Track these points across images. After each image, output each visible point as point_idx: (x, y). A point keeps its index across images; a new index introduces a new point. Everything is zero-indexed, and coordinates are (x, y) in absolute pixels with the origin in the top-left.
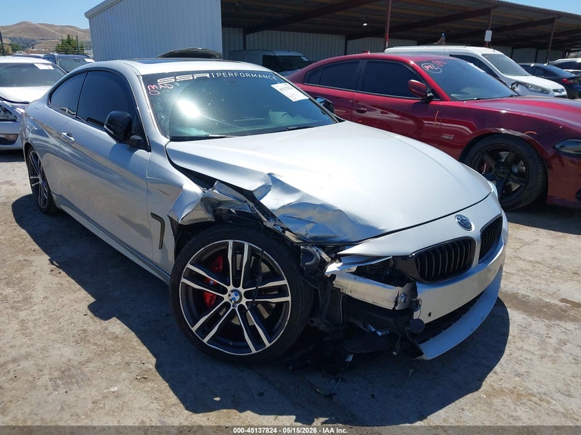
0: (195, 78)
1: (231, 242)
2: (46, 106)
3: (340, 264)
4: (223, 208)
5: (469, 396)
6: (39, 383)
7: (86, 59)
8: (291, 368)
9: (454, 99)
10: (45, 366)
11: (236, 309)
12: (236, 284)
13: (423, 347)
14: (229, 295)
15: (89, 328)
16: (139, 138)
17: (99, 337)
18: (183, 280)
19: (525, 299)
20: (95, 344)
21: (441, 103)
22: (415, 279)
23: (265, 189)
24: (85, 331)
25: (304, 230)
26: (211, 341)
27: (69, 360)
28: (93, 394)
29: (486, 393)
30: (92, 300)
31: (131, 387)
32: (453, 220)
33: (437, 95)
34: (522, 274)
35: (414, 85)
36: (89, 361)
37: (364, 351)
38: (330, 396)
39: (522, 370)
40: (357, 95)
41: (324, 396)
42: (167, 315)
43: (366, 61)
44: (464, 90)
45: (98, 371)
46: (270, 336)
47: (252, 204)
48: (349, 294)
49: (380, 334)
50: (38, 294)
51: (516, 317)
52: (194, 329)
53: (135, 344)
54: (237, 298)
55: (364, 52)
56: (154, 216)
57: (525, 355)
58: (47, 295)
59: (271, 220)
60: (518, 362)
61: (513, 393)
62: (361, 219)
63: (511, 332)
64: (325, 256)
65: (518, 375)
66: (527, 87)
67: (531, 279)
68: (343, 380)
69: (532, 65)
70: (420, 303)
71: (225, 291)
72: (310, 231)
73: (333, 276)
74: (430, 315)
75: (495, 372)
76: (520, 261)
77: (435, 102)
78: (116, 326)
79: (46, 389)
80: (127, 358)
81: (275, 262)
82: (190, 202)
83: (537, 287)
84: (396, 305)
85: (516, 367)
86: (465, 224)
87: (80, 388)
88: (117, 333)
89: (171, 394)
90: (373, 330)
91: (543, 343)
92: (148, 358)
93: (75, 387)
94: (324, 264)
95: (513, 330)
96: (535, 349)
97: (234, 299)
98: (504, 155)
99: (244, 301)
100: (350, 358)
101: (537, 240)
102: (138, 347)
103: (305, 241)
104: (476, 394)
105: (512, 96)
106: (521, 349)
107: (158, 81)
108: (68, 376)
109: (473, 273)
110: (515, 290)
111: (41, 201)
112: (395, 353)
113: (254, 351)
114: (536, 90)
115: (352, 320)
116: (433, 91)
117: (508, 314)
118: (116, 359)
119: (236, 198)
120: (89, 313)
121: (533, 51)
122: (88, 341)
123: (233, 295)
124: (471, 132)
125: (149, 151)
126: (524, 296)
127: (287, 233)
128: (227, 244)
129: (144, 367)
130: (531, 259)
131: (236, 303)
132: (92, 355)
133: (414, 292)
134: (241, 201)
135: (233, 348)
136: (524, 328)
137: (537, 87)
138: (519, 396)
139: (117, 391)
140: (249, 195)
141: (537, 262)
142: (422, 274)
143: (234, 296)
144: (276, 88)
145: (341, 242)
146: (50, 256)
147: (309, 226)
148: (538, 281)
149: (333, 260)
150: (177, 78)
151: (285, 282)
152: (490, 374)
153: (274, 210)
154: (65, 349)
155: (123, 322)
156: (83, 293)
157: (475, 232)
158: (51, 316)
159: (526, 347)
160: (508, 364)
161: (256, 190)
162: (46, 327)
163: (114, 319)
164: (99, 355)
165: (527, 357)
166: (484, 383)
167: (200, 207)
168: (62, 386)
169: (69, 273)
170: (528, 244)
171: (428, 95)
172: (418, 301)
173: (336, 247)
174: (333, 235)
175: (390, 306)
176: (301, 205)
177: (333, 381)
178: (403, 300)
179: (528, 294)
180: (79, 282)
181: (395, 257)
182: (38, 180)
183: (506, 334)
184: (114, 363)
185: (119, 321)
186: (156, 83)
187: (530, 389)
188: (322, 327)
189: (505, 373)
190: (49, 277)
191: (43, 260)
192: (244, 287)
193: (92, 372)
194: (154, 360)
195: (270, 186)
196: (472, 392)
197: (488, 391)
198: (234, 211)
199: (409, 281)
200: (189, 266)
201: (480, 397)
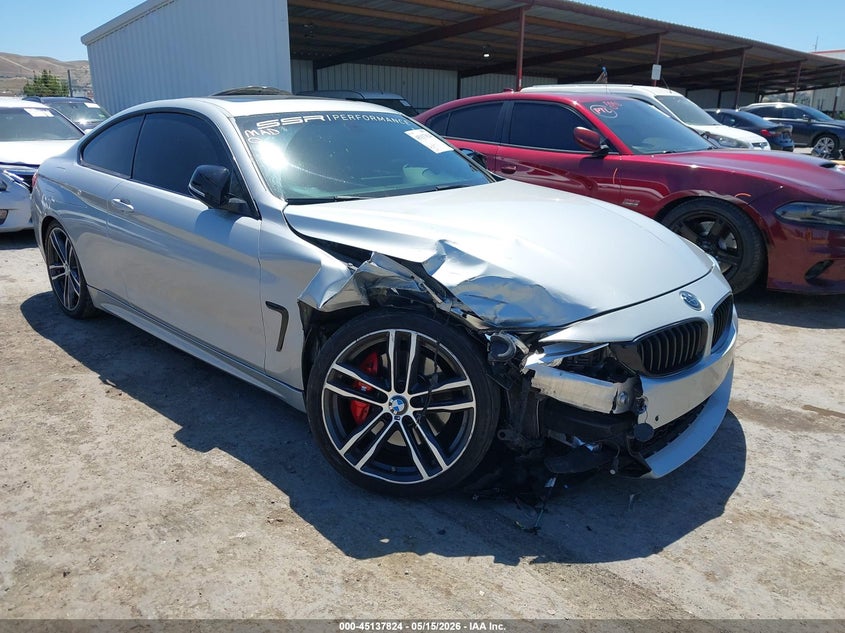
0: (306, 121)
1: (392, 333)
2: (76, 164)
3: (543, 355)
4: (382, 287)
5: (711, 522)
6: (136, 531)
7: (86, 104)
8: (475, 498)
9: (637, 153)
10: (137, 511)
11: (400, 422)
12: (400, 389)
13: (650, 462)
14: (390, 404)
15: (185, 463)
16: (241, 201)
17: (202, 473)
18: (327, 386)
19: (758, 408)
20: (198, 482)
21: (621, 158)
22: (637, 372)
23: (438, 260)
24: (180, 466)
25: (493, 314)
26: (368, 465)
27: (169, 502)
28: (215, 541)
29: (731, 517)
30: (178, 427)
31: (264, 531)
32: (678, 298)
33: (613, 147)
34: (748, 377)
35: (582, 135)
36: (196, 502)
37: (572, 471)
38: (534, 530)
39: (772, 490)
40: (501, 148)
41: (526, 530)
42: (288, 443)
43: (513, 102)
44: (645, 141)
45: (213, 514)
46: (447, 457)
47: (421, 281)
48: (552, 395)
49: (591, 448)
50: (98, 422)
51: (751, 429)
52: (342, 452)
53: (255, 479)
54: (401, 407)
55: (505, 90)
56: (270, 305)
57: (771, 472)
58: (113, 422)
59: (448, 300)
60: (764, 481)
61: (764, 516)
62: (566, 296)
63: (748, 447)
64: (521, 345)
65: (768, 496)
66: (718, 140)
67: (761, 383)
68: (546, 511)
69: (718, 111)
70: (645, 403)
71: (384, 399)
72: (500, 314)
73: (531, 373)
74: (657, 419)
75: (738, 494)
76: (743, 362)
77: (612, 157)
78: (220, 458)
79: (149, 539)
80: (249, 498)
81: (454, 356)
82: (333, 281)
83: (771, 393)
84: (614, 407)
85: (763, 486)
86: (692, 302)
87: (195, 535)
88: (226, 466)
89: (321, 538)
90: (582, 443)
91: (791, 456)
92: (278, 496)
93: (187, 534)
94: (519, 357)
95: (750, 444)
96: (781, 465)
97: (397, 408)
98: (707, 226)
99: (410, 411)
100: (552, 483)
101: (760, 336)
102: (259, 483)
103: (492, 327)
104: (719, 520)
105: (710, 148)
106: (765, 466)
107: (258, 124)
108: (171, 521)
109: (703, 366)
110: (744, 397)
111: (67, 300)
112: (613, 472)
113: (426, 477)
114: (730, 144)
115: (550, 433)
116: (608, 142)
117: (740, 425)
118: (232, 499)
119: (399, 273)
120: (178, 444)
121: (715, 93)
122: (188, 478)
123: (395, 403)
124: (661, 196)
125: (259, 218)
126: (757, 404)
127: (470, 319)
128: (387, 336)
129: (275, 507)
130: (758, 359)
131: (400, 413)
132: (199, 496)
133: (638, 388)
134: (406, 277)
135: (398, 475)
136: (763, 442)
137: (731, 140)
138: (773, 520)
139: (247, 538)
140: (417, 268)
141: (765, 363)
142: (646, 365)
143: (397, 404)
144: (412, 136)
145: (540, 327)
146: (99, 373)
147: (499, 307)
148: (771, 385)
149: (532, 351)
150: (282, 120)
151: (467, 382)
152: (732, 497)
153: (451, 287)
154: (158, 489)
155: (230, 454)
156: (161, 419)
157: (705, 312)
158: (125, 450)
159: (771, 463)
160: (752, 484)
161: (427, 261)
162: (124, 464)
163: (215, 450)
164: (208, 495)
165: (774, 474)
166: (726, 507)
167: (352, 286)
168: (169, 534)
169: (134, 395)
170: (750, 341)
171: (602, 147)
172: (642, 401)
173: (536, 333)
174: (530, 318)
175: (606, 409)
176: (487, 280)
177: (534, 513)
178: (623, 401)
179: (760, 401)
180: (151, 405)
181: (612, 345)
182: (63, 270)
183: (743, 450)
184: (232, 505)
185: (224, 453)
186: (255, 128)
187: (785, 511)
188: (518, 440)
189: (750, 494)
190: (107, 400)
191: (89, 380)
192: (410, 392)
193: (204, 515)
194: (286, 498)
195: (443, 257)
196: (714, 517)
197: (732, 516)
198: (395, 291)
199: (631, 376)
200: (335, 366)
201: (725, 523)
